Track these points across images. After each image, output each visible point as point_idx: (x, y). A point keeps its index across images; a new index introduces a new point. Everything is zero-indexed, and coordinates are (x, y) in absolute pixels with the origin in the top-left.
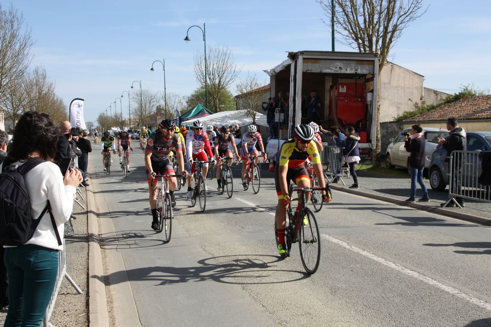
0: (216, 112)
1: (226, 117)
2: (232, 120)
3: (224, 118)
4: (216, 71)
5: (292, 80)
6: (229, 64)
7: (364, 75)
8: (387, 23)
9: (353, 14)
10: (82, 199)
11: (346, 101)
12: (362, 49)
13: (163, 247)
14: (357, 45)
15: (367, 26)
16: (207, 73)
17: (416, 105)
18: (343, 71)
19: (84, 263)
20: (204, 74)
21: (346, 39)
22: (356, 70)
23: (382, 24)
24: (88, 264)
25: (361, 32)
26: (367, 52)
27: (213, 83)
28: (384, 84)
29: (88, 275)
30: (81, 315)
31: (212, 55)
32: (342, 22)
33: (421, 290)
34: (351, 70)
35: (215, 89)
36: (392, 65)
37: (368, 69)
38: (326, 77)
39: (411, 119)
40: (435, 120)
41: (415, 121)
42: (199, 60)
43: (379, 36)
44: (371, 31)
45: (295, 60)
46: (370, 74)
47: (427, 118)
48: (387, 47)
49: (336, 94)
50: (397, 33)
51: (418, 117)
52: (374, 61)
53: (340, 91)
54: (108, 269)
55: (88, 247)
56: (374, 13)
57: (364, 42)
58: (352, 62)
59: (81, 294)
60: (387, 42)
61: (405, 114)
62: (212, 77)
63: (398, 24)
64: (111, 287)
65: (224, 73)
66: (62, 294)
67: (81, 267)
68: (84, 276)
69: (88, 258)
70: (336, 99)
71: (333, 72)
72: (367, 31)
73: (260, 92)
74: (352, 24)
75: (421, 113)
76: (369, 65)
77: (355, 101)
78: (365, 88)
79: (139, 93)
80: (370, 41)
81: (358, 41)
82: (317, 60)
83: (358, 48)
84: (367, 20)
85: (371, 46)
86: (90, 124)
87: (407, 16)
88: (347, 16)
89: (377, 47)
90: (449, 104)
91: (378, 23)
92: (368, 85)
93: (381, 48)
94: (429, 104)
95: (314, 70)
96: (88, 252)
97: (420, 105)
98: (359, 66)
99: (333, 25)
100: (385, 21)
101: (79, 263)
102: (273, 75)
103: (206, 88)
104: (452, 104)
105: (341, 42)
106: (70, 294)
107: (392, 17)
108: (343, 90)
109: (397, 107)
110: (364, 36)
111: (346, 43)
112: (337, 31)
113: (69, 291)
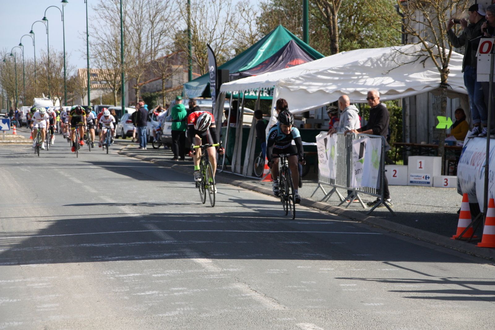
0: (334, 51)
1: (355, 66)
2: (372, 76)
3: (348, 70)
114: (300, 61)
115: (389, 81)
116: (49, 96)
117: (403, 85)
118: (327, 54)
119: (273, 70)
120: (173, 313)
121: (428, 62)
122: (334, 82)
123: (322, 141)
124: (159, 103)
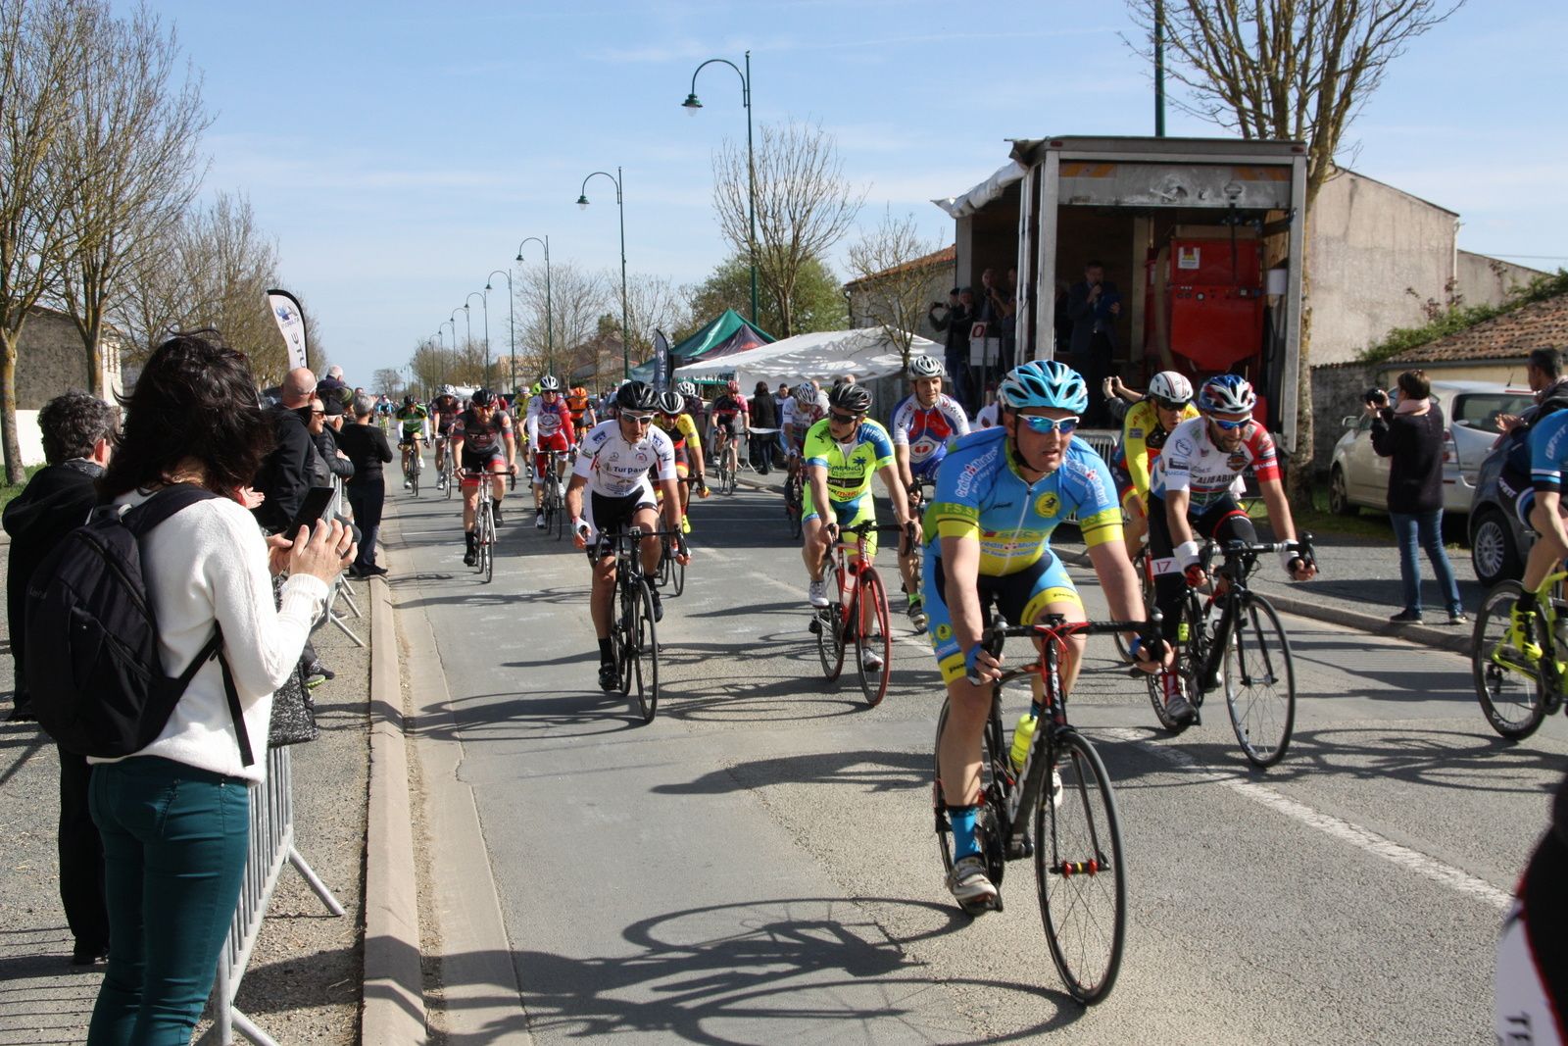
0: (786, 335)
3: (810, 354)
4: (784, 203)
5: (1024, 232)
6: (825, 182)
7: (1259, 214)
8: (1334, 44)
9: (1221, 14)
10: (357, 616)
11: (1201, 297)
12: (1253, 129)
13: (606, 770)
14: (1236, 115)
15: (1270, 54)
16: (755, 209)
17: (1431, 308)
18: (1190, 201)
19: (355, 819)
20: (747, 215)
21: (1201, 96)
22: (1233, 198)
23: (1318, 45)
24: (367, 822)
25: (1250, 72)
26: (1268, 138)
27: (775, 245)
28: (1328, 240)
29: (364, 855)
30: (337, 985)
31: (771, 152)
32: (1187, 42)
33: (1428, 909)
34: (1218, 195)
35: (781, 261)
36: (1352, 180)
37: (1272, 192)
38: (1137, 221)
39: (1413, 354)
40: (1492, 358)
41: (1428, 361)
42: (731, 170)
43: (1308, 85)
44: (1281, 69)
45: (1033, 168)
46: (1277, 208)
47: (1467, 348)
48: (1333, 120)
49: (1167, 276)
50: (1366, 75)
51: (1438, 346)
52: (1289, 167)
53: (1181, 266)
54: (428, 839)
55: (369, 767)
56: (1291, 10)
57: (1257, 105)
58: (1219, 171)
59: (339, 916)
60: (1335, 104)
61: (1396, 337)
62: (770, 223)
63: (1371, 44)
64: (438, 895)
65: (808, 211)
66: (283, 916)
67: (344, 832)
68: (352, 861)
69: (367, 804)
70: (1166, 292)
71: (1157, 203)
72: (1268, 69)
73: (925, 270)
74: (1219, 48)
75: (1446, 334)
76: (1275, 179)
77: (1228, 297)
78: (1262, 256)
79: (541, 276)
80: (1280, 103)
81: (1240, 101)
82: (1103, 166)
83: (1239, 127)
84: (1270, 33)
85: (1280, 120)
86: (388, 378)
87: (1400, 20)
88: (1203, 23)
89: (1302, 121)
90: (1538, 304)
91: (1306, 42)
92: (1272, 246)
93: (1314, 125)
94: (1471, 305)
95: (1094, 196)
96: (368, 783)
97: (1443, 308)
98: (1239, 183)
99: (1159, 53)
100: (1328, 37)
101: (338, 819)
102: (966, 214)
103: (753, 259)
104: (1551, 303)
105: (1185, 108)
106: (306, 916)
107: (1350, 24)
108: (1189, 261)
109: (1369, 315)
110: (1259, 86)
111: (1199, 108)
112: (1169, 70)
113: (304, 908)
114: (754, 345)
116: (470, 383)
117: (864, 369)
118: (779, 339)
119: (726, 354)
121: (890, 346)
122: (796, 367)
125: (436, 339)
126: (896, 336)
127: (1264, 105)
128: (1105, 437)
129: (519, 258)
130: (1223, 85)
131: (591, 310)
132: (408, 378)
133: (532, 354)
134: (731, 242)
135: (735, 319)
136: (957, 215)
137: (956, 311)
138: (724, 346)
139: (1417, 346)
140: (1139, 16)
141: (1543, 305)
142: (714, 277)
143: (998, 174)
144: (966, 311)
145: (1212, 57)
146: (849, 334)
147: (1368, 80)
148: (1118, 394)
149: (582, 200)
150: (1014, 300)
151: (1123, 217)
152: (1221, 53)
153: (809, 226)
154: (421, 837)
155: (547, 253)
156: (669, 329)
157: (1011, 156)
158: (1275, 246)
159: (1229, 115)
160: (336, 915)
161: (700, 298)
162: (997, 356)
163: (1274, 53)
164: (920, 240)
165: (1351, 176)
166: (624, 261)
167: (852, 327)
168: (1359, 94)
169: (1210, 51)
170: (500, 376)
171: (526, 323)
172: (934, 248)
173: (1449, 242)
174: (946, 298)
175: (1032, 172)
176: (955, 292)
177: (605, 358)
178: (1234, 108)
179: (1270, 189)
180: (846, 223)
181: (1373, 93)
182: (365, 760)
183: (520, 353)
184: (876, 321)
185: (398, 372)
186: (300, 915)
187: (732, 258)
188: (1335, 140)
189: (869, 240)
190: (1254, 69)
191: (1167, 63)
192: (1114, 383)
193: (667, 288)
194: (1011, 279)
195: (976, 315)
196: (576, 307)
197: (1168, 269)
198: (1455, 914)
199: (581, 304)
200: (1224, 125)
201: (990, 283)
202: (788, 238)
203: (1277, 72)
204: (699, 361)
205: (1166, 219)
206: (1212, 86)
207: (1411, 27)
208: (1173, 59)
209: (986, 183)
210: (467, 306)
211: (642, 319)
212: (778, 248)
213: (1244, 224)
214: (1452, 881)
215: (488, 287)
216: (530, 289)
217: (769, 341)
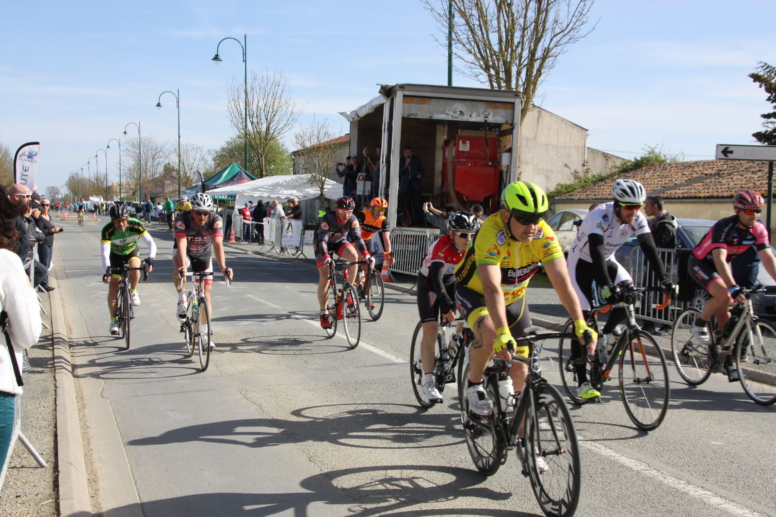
0: (262, 176)
1: (278, 185)
2: (287, 190)
3: (274, 186)
4: (262, 110)
5: (385, 130)
6: (283, 101)
7: (499, 125)
8: (534, 45)
9: (481, 28)
10: (44, 313)
11: (469, 165)
12: (495, 85)
13: (179, 393)
14: (487, 78)
15: (504, 49)
16: (248, 113)
17: (575, 174)
18: (466, 118)
19: (50, 417)
20: (244, 116)
21: (471, 67)
22: (486, 117)
23: (526, 46)
24: (56, 419)
25: (494, 57)
26: (502, 89)
27: (257, 131)
28: (527, 140)
29: (56, 436)
30: (45, 503)
31: (257, 84)
32: (465, 41)
33: (588, 464)
34: (479, 116)
35: (260, 140)
36: (539, 111)
37: (505, 115)
38: (438, 127)
39: (567, 196)
40: (604, 199)
41: (574, 199)
42: (236, 93)
43: (522, 65)
44: (509, 56)
45: (390, 98)
46: (507, 123)
47: (592, 194)
48: (533, 82)
49: (454, 154)
50: (549, 61)
51: (579, 192)
52: (513, 104)
53: (461, 149)
54: (88, 427)
55: (56, 390)
56: (514, 28)
57: (497, 73)
58: (480, 104)
59: (44, 467)
60: (534, 74)
61: (559, 187)
62: (255, 120)
63: (551, 46)
64: (95, 456)
65: (274, 115)
66: (13, 468)
67: (44, 423)
68: (50, 438)
69: (56, 409)
70: (453, 161)
71: (449, 118)
72: (503, 56)
73: (332, 147)
74: (480, 45)
75: (582, 187)
76: (506, 109)
77: (482, 165)
78: (499, 146)
79: (135, 142)
80: (508, 72)
81: (489, 71)
82: (425, 99)
83: (489, 83)
84: (504, 39)
85: (508, 80)
86: (53, 191)
87: (564, 35)
88: (472, 32)
89: (518, 82)
90: (625, 174)
91: (521, 44)
92: (504, 141)
93: (524, 84)
94: (595, 173)
95: (420, 114)
96: (55, 398)
97: (581, 174)
98: (490, 110)
99: (450, 45)
100: (531, 42)
101: (40, 417)
102: (355, 120)
103: (246, 138)
104: (631, 174)
105: (463, 73)
106: (26, 467)
107: (542, 36)
108: (465, 147)
109: (546, 176)
110: (498, 64)
111: (470, 73)
112: (456, 54)
113: (25, 463)
114: (246, 181)
115: (294, 192)
116: (97, 195)
117: (302, 194)
118: (258, 178)
119: (231, 185)
120: (223, 309)
121: (314, 183)
122: (267, 192)
123: (267, 222)
124: (158, 200)
125: (80, 172)
126: (317, 179)
127: (501, 73)
128: (423, 232)
129: (125, 133)
130: (482, 63)
131: (161, 160)
132: (64, 191)
133: (130, 182)
134: (235, 129)
135: (236, 168)
136: (351, 120)
137: (350, 167)
138: (231, 180)
139: (569, 192)
140: (442, 27)
141: (627, 175)
142: (224, 146)
143: (372, 101)
144: (355, 168)
145: (476, 49)
146: (294, 177)
147: (549, 64)
148: (430, 211)
149: (159, 105)
150: (379, 164)
151: (432, 125)
152: (481, 47)
153: (275, 122)
154: (85, 427)
155: (139, 131)
156: (202, 171)
157: (380, 92)
158: (506, 141)
159: (484, 77)
160: (42, 466)
161: (217, 156)
162: (370, 190)
163: (505, 48)
164: (330, 131)
165: (539, 109)
166: (179, 137)
167: (295, 173)
168: (546, 70)
169: (475, 46)
170: (113, 192)
171: (127, 166)
172: (337, 136)
173: (583, 143)
174: (345, 161)
175: (389, 101)
176: (349, 158)
177: (169, 184)
178: (487, 74)
179: (504, 114)
180: (293, 122)
181: (552, 70)
182: (53, 386)
183: (124, 180)
184: (307, 171)
185: (59, 188)
186: (23, 467)
187: (235, 137)
188: (534, 92)
189: (305, 131)
190: (496, 56)
191: (454, 49)
192: (429, 206)
193: (201, 151)
194: (377, 152)
195: (359, 170)
196: (153, 159)
197: (454, 151)
198: (601, 466)
199: (156, 157)
200: (481, 81)
201: (367, 154)
202: (264, 128)
203: (507, 58)
204: (218, 188)
205: (454, 126)
206: (476, 63)
207: (570, 39)
208: (457, 48)
209: (366, 105)
210: (96, 156)
211: (188, 166)
212: (259, 133)
213: (491, 130)
214: (598, 450)
215: (108, 147)
216: (130, 148)
217: (253, 179)
